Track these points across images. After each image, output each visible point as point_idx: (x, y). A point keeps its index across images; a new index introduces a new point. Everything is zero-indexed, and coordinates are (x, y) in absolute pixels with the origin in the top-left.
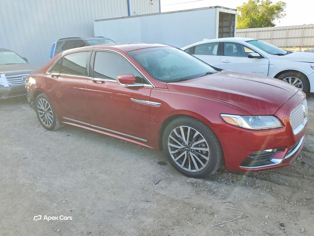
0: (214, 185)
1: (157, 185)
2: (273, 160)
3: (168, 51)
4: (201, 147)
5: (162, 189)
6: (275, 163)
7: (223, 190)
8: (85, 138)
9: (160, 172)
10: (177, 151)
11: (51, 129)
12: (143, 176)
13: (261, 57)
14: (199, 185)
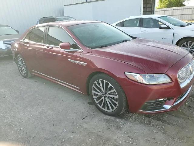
0: (122, 122)
1: (83, 120)
2: (164, 106)
3: (98, 25)
4: (113, 94)
5: (86, 123)
6: (165, 108)
7: (127, 127)
8: (46, 84)
9: (87, 110)
10: (98, 97)
11: (25, 77)
12: (76, 113)
13: (169, 28)
14: (111, 122)
